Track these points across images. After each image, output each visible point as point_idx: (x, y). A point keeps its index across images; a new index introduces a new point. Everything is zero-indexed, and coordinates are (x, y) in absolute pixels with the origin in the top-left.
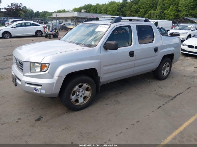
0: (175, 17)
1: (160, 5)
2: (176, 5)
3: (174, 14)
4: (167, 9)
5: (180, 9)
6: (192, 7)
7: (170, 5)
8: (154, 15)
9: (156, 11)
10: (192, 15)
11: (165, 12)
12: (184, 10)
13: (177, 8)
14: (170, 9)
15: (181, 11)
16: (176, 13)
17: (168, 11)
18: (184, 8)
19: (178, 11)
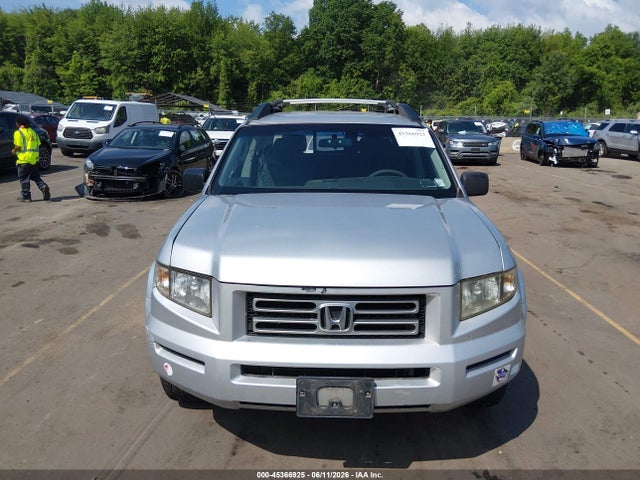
0: (94, 89)
1: (33, 48)
2: (92, 53)
3: (92, 80)
4: (65, 65)
5: (106, 63)
6: (139, 61)
7: (71, 50)
8: (21, 83)
9: (22, 66)
10: (144, 85)
11: (59, 71)
12: (118, 68)
13: (95, 61)
14: (72, 64)
15: (108, 72)
16: (94, 77)
17: (68, 69)
18: (117, 63)
19: (103, 72)
